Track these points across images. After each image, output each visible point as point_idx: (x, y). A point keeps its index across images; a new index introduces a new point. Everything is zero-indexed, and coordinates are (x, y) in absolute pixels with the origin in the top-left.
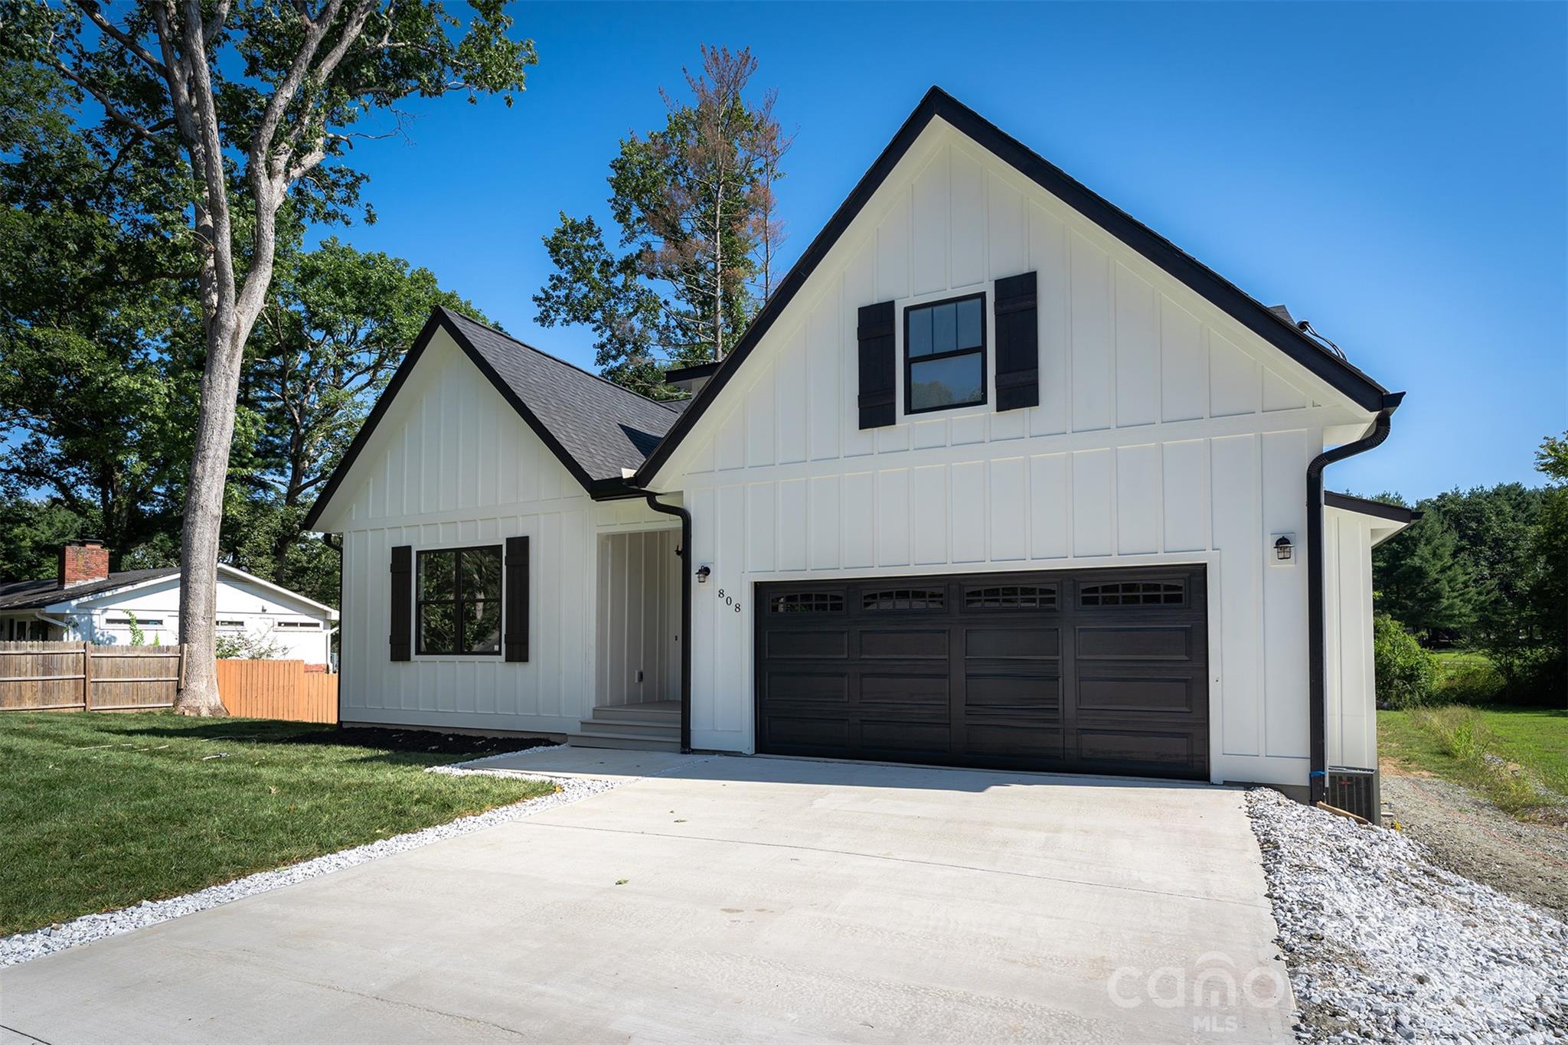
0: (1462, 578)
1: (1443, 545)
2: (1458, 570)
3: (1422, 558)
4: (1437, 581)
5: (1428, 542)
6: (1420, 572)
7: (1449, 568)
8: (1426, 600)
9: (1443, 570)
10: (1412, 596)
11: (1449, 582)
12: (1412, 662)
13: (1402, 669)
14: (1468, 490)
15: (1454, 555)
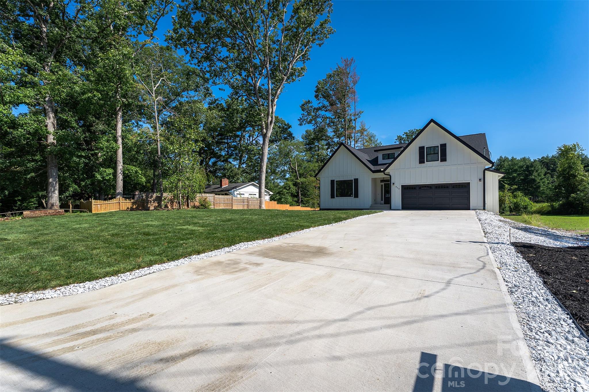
0: (547, 182)
1: (541, 172)
2: (546, 179)
3: (534, 176)
4: (539, 183)
5: (537, 171)
6: (534, 180)
7: (543, 179)
8: (535, 188)
9: (541, 179)
10: (532, 187)
11: (543, 183)
12: (526, 204)
13: (523, 206)
14: (551, 156)
15: (545, 175)
